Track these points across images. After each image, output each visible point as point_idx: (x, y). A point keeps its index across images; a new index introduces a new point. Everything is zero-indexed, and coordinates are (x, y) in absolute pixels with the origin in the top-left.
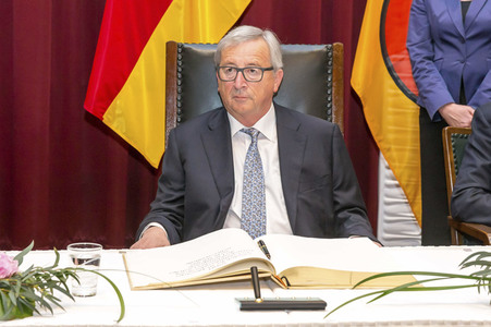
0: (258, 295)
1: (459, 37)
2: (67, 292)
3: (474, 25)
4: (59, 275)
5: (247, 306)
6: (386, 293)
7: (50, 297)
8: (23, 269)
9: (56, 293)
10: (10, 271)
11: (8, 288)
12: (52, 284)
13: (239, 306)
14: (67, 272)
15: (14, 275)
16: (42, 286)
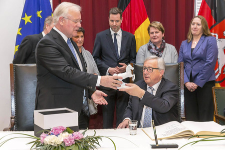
0: (157, 144)
1: (190, 59)
2: (98, 144)
3: (194, 56)
4: (96, 138)
5: (153, 147)
6: (197, 142)
7: (94, 146)
8: (85, 136)
9: (95, 144)
10: (81, 138)
11: (80, 143)
12: (94, 141)
13: (151, 147)
14: (98, 137)
15: (82, 139)
16: (91, 142)
